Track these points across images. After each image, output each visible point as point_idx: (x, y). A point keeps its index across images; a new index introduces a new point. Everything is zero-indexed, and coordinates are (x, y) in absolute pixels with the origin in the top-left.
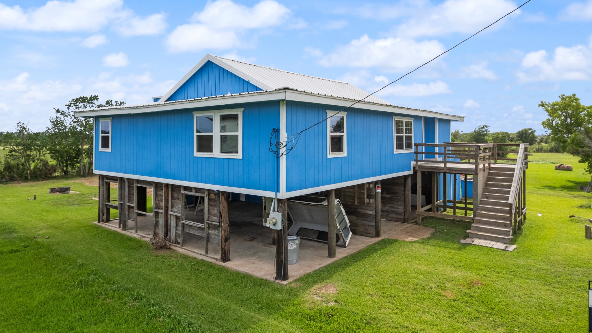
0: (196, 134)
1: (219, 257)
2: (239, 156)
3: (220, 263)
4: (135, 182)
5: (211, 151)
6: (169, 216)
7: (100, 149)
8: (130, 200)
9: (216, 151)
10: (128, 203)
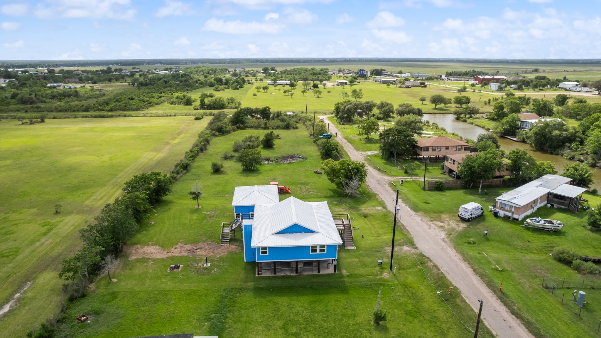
0: (311, 249)
1: (317, 272)
2: (326, 253)
3: (318, 274)
4: (281, 262)
5: (316, 252)
6: (298, 268)
7: (261, 254)
8: (277, 266)
9: (318, 252)
10: (276, 267)
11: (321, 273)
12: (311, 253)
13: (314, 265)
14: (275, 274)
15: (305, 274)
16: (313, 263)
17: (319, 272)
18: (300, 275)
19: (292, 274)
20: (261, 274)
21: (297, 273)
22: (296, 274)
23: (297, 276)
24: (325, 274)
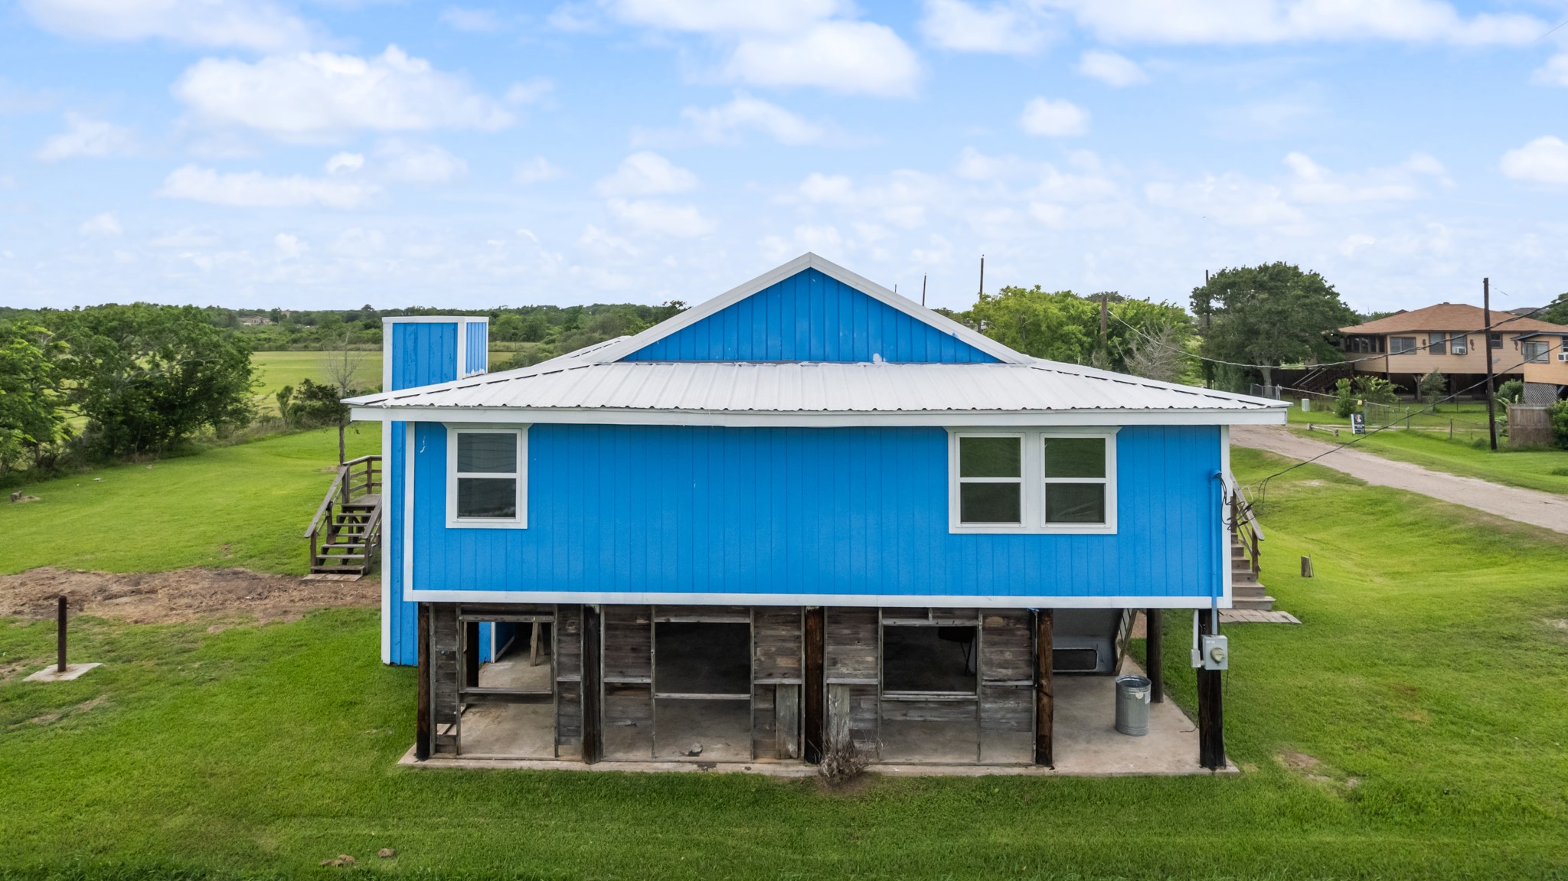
0: (955, 480)
1: (1027, 758)
2: (1110, 526)
3: (1035, 771)
4: (653, 612)
5: (1015, 517)
6: (825, 690)
7: (453, 520)
8: (614, 667)
9: (1033, 518)
10: (608, 678)
11: (1070, 762)
12: (956, 525)
13: (987, 673)
14: (592, 750)
15: (898, 767)
16: (984, 651)
17: (1044, 756)
18: (849, 776)
19: (764, 767)
20: (453, 746)
21: (812, 752)
22: (800, 770)
23: (808, 782)
24: (1111, 780)
